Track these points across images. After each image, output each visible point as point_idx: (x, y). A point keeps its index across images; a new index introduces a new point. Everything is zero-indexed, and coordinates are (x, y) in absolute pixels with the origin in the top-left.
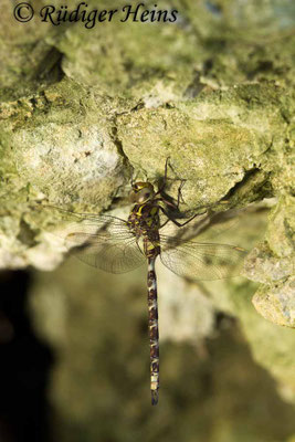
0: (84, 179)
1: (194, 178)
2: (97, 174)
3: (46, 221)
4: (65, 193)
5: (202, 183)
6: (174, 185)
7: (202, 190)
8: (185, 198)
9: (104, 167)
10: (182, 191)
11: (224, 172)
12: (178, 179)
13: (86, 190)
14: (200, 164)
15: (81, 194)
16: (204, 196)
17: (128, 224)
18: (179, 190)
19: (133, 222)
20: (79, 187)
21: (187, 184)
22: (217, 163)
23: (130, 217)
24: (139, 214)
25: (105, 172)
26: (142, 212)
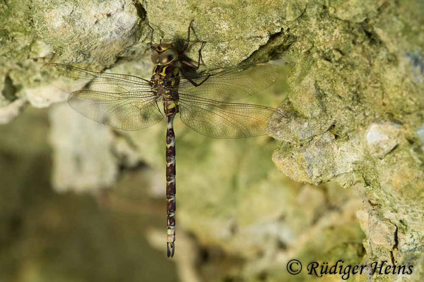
0: (101, 39)
1: (216, 40)
2: (115, 35)
3: (34, 78)
4: (80, 53)
5: (223, 45)
6: (194, 47)
7: (224, 53)
8: (205, 60)
9: (122, 29)
10: (203, 53)
11: (248, 36)
12: (197, 41)
13: (99, 50)
14: (224, 27)
15: (93, 54)
16: (226, 58)
17: (150, 84)
18: (200, 51)
19: (156, 82)
20: (94, 46)
21: (208, 46)
22: (243, 27)
23: (153, 77)
24: (163, 74)
25: (122, 33)
26: (166, 72)
